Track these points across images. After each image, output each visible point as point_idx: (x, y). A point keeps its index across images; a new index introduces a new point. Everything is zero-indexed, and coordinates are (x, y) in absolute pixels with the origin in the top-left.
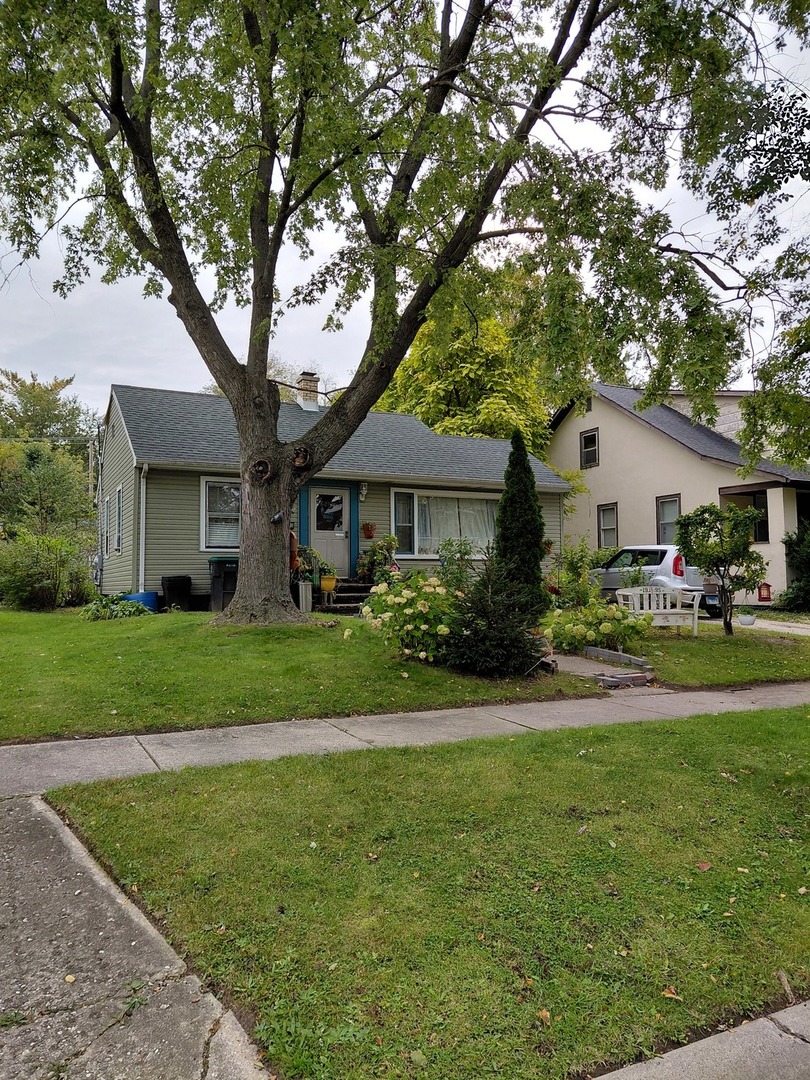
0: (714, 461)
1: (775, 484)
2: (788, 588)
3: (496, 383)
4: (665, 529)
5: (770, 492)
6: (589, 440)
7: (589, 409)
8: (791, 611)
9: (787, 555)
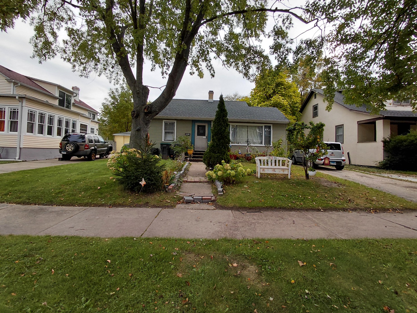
0: (355, 111)
1: (379, 119)
2: (384, 160)
3: (279, 91)
4: (338, 137)
5: (377, 122)
6: (315, 108)
7: (315, 98)
8: (384, 169)
9: (383, 146)
